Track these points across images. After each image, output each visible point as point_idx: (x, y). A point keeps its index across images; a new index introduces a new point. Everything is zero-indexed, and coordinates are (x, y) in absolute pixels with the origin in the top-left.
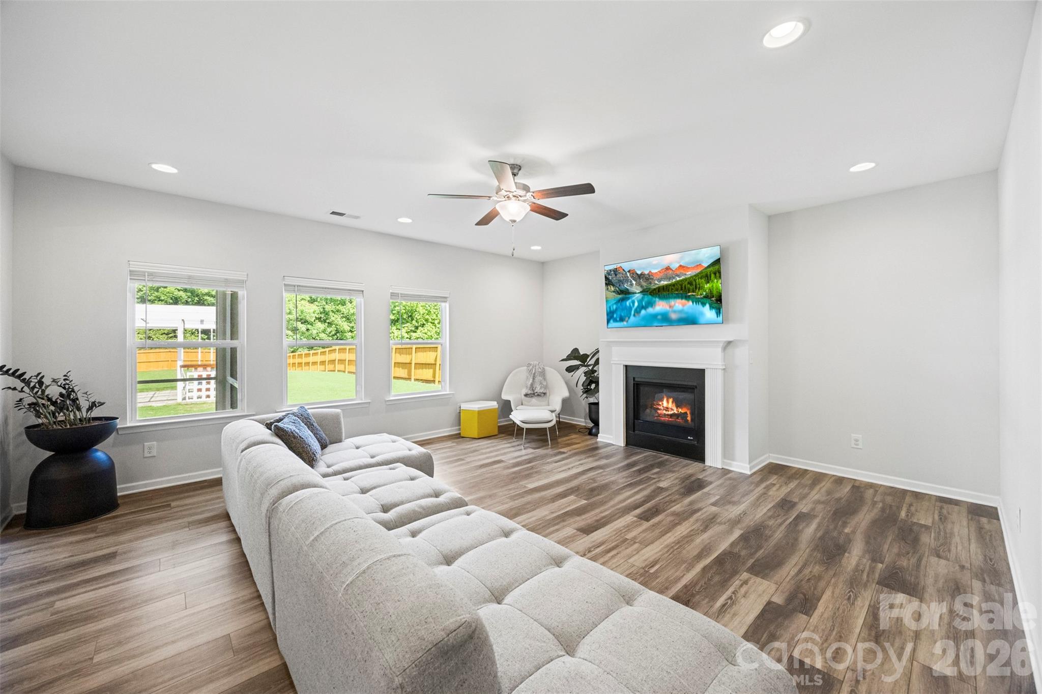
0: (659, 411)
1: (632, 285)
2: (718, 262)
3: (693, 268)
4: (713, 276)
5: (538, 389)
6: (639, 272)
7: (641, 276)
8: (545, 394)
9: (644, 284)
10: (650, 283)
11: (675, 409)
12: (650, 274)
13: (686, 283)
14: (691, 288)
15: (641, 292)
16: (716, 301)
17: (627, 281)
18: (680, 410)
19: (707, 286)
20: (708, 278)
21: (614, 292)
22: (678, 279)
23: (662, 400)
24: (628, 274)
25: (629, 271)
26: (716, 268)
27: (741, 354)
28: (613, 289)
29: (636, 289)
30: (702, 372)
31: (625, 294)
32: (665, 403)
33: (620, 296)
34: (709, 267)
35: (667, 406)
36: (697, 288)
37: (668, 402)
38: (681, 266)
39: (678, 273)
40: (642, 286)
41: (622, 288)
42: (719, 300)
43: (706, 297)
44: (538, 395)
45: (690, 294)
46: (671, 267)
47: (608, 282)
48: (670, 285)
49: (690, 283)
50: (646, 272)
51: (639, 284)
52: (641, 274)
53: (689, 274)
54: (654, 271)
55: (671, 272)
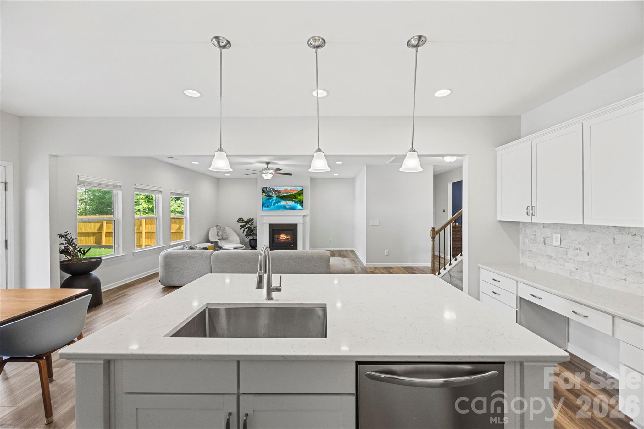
0: (280, 239)
1: (273, 194)
2: (302, 190)
3: (295, 191)
4: (301, 194)
5: (225, 236)
6: (276, 189)
7: (276, 191)
8: (227, 238)
9: (278, 194)
10: (280, 194)
11: (285, 237)
12: (280, 191)
13: (292, 195)
14: (294, 197)
15: (276, 197)
16: (301, 202)
17: (271, 192)
18: (287, 237)
19: (299, 197)
20: (300, 195)
21: (265, 196)
22: (290, 194)
24: (272, 190)
25: (272, 188)
27: (308, 219)
28: (265, 194)
29: (274, 195)
30: (297, 225)
31: (270, 197)
32: (282, 236)
33: (268, 198)
34: (300, 191)
35: (283, 237)
36: (296, 198)
37: (283, 235)
38: (291, 189)
39: (290, 191)
40: (277, 195)
41: (269, 194)
42: (302, 202)
43: (299, 201)
44: (225, 239)
45: (293, 199)
46: (288, 189)
47: (263, 192)
48: (287, 196)
49: (294, 196)
50: (279, 190)
51: (275, 194)
52: (277, 190)
53: (294, 192)
54: (281, 190)
55: (287, 191)
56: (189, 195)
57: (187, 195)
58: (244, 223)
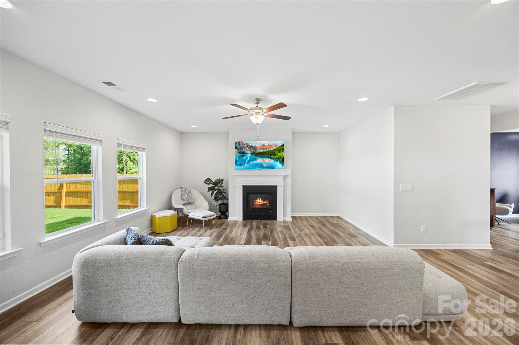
0: (256, 204)
1: (247, 150)
2: (283, 145)
3: (274, 146)
4: (281, 150)
5: (190, 201)
6: (251, 145)
7: (251, 147)
8: (193, 202)
9: (253, 150)
10: (255, 150)
11: (262, 202)
12: (255, 146)
13: (271, 152)
14: (273, 154)
15: (251, 154)
16: (282, 160)
17: (245, 148)
18: (264, 202)
19: (279, 154)
20: (279, 151)
21: (238, 152)
22: (268, 150)
23: (257, 199)
24: (245, 145)
25: (246, 144)
26: (282, 148)
27: (289, 180)
28: (237, 151)
29: (248, 152)
30: (276, 187)
31: (243, 154)
32: (258, 200)
33: (241, 154)
34: (280, 147)
35: (259, 201)
36: (275, 154)
37: (259, 200)
38: (269, 145)
39: (268, 147)
40: (251, 151)
41: (242, 151)
42: (283, 160)
43: (278, 158)
44: (191, 204)
45: (272, 157)
46: (265, 145)
47: (236, 148)
48: (264, 152)
49: (272, 152)
50: (254, 145)
51: (250, 150)
52: (252, 146)
53: (272, 148)
54: (257, 145)
55: (265, 147)
56: (145, 150)
57: (143, 149)
58: (212, 184)
